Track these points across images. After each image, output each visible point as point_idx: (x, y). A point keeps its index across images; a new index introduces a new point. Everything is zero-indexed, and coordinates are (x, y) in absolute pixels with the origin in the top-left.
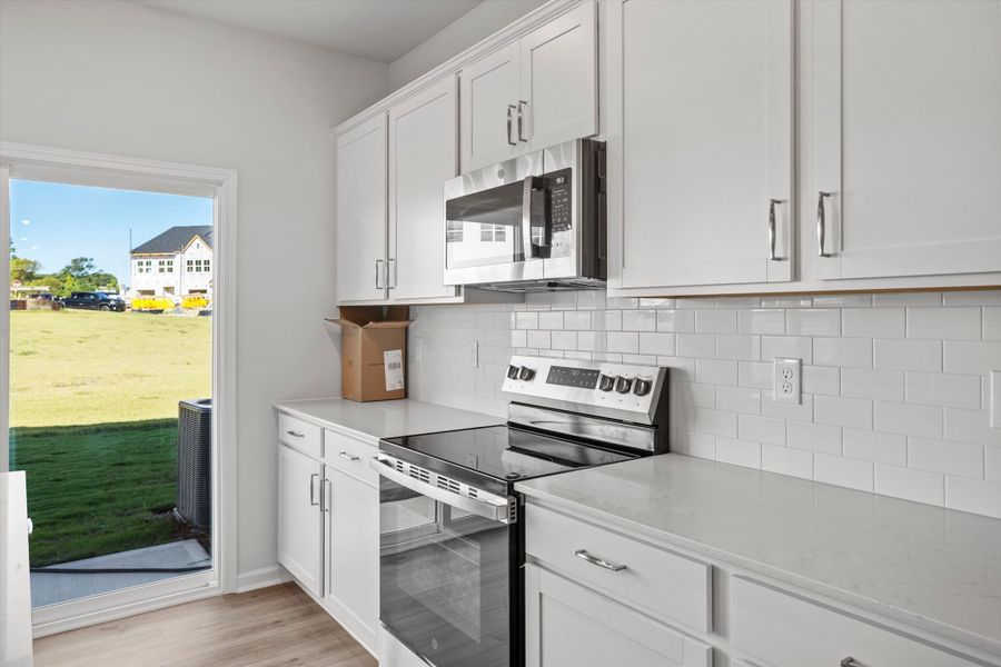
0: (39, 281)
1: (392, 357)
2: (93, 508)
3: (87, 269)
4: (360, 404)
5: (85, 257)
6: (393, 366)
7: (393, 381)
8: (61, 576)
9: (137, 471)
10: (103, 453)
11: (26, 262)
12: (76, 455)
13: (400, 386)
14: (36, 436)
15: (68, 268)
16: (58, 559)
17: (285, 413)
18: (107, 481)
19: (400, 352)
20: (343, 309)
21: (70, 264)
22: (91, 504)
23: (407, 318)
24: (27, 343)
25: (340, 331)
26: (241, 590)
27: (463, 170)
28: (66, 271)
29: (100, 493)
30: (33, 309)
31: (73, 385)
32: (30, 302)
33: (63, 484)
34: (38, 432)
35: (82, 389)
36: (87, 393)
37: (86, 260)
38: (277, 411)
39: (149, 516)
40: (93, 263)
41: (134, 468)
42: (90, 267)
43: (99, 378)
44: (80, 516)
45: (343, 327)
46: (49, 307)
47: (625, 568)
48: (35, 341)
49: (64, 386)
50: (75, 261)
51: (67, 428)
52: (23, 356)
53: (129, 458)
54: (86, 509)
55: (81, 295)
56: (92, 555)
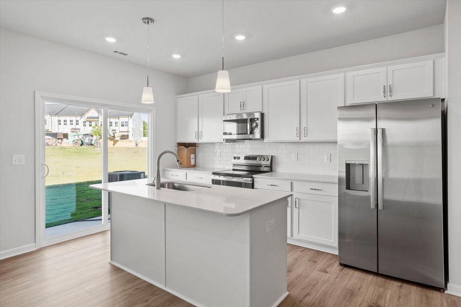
1: (192, 156)
6: (193, 158)
13: (194, 163)
17: (167, 170)
19: (194, 155)
23: (195, 146)
27: (225, 114)
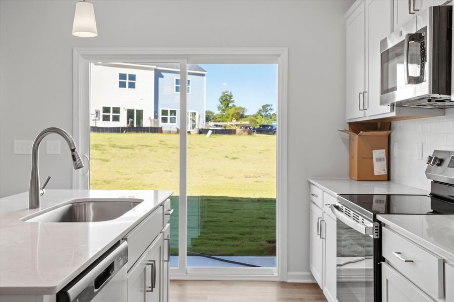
0: (246, 119)
1: (379, 154)
2: (241, 236)
3: (269, 111)
4: (357, 183)
5: (268, 104)
6: (379, 160)
7: (379, 169)
8: (217, 261)
9: (269, 222)
10: (256, 212)
11: (240, 108)
12: (244, 211)
13: (385, 173)
14: (230, 201)
15: (260, 110)
16: (217, 254)
17: (313, 185)
18: (252, 225)
19: (384, 151)
20: (350, 124)
21: (261, 108)
22: (242, 234)
23: (390, 129)
24: (235, 152)
25: (349, 138)
26: (289, 281)
28: (259, 113)
29: (247, 230)
30: (239, 134)
31: (254, 177)
32: (238, 130)
33: (233, 223)
34: (231, 199)
35: (257, 179)
36: (260, 182)
37: (269, 106)
38: (310, 183)
39: (264, 243)
40: (272, 107)
41: (268, 220)
42: (271, 109)
43: (267, 174)
44: (234, 239)
45: (350, 135)
46: (246, 133)
47: (412, 262)
48: (238, 152)
49: (250, 177)
50: (263, 107)
51: (245, 198)
52: (233, 160)
53: (267, 216)
54: (238, 236)
55: (264, 126)
56: (232, 255)
